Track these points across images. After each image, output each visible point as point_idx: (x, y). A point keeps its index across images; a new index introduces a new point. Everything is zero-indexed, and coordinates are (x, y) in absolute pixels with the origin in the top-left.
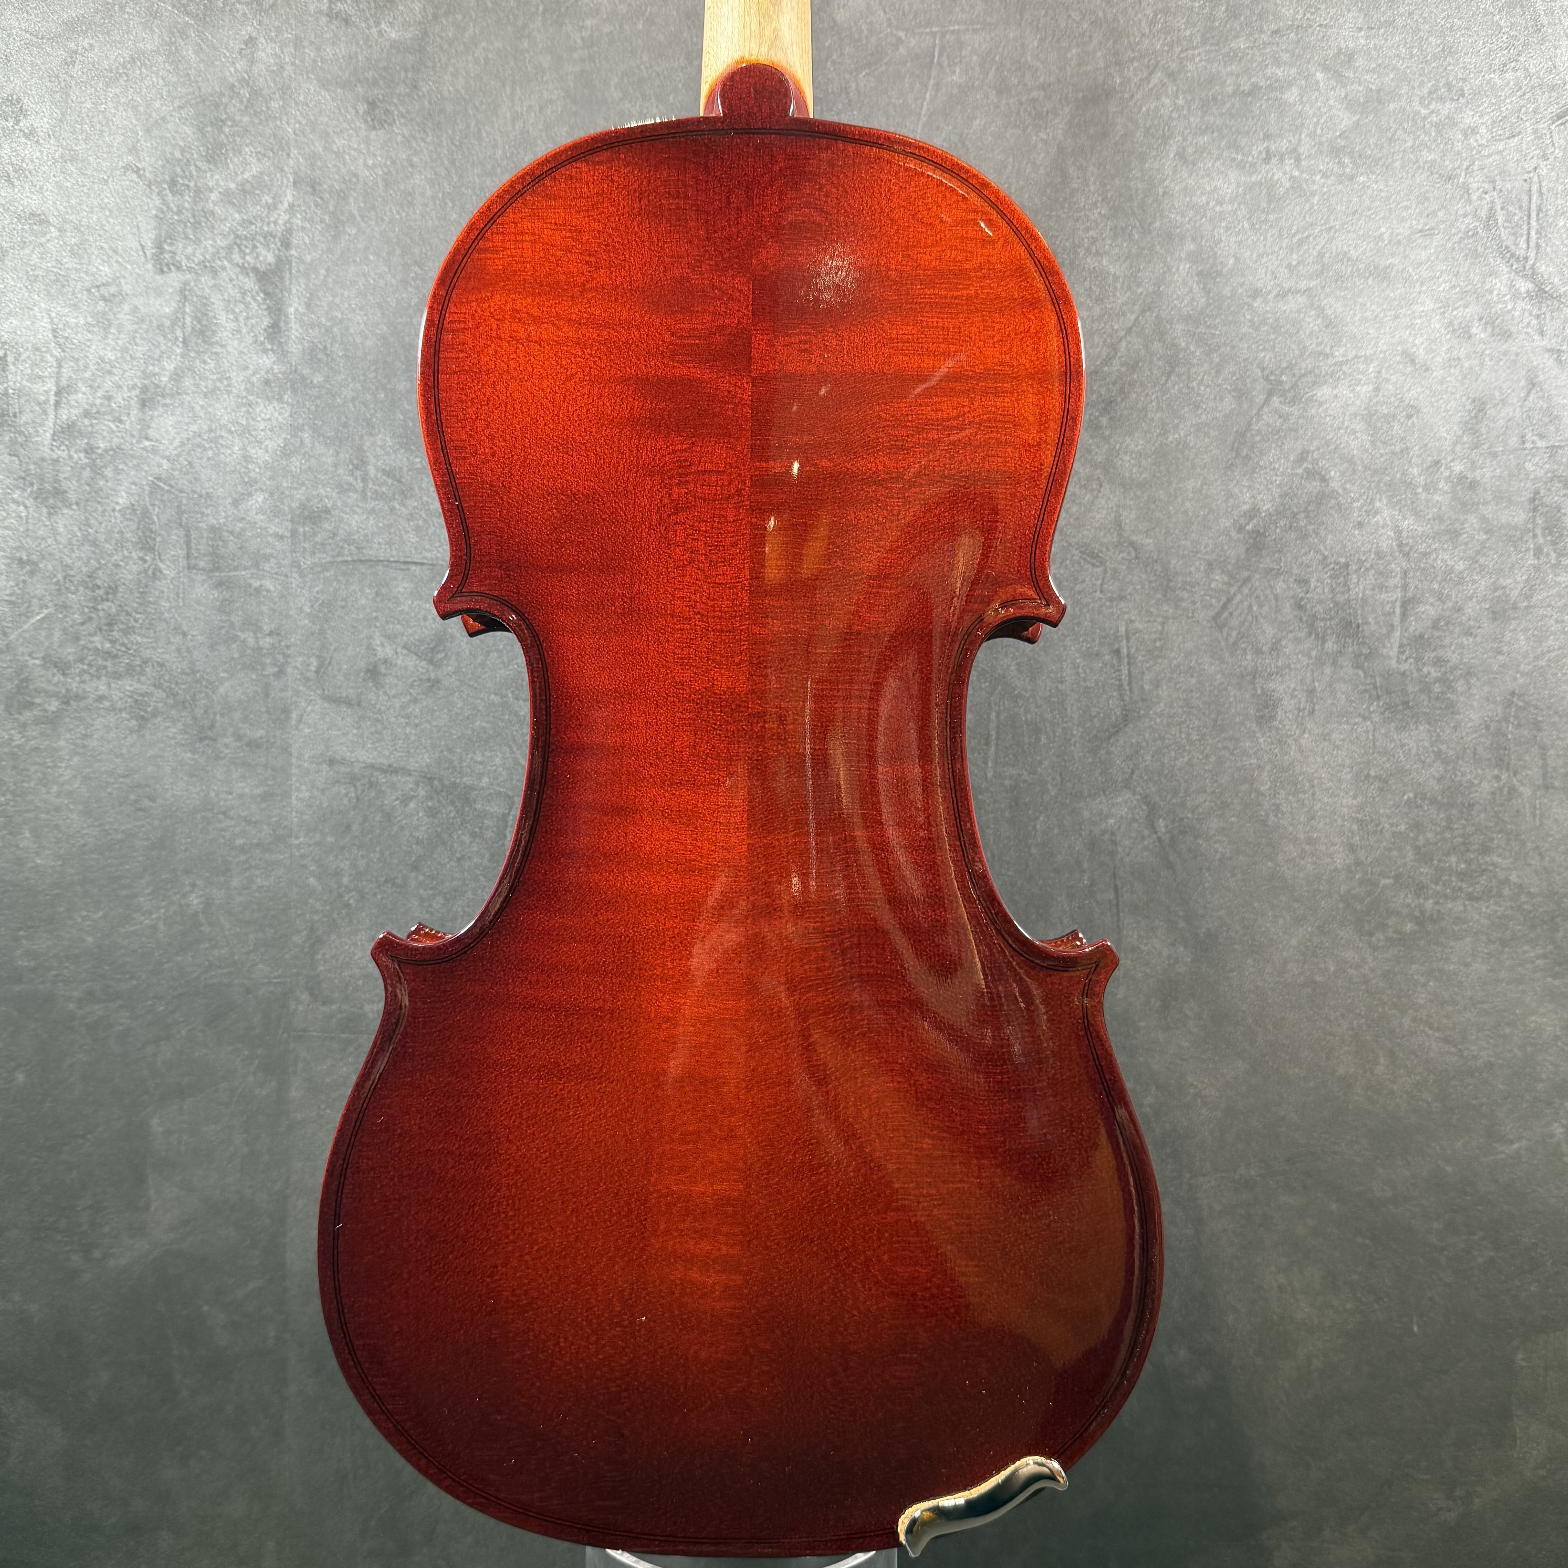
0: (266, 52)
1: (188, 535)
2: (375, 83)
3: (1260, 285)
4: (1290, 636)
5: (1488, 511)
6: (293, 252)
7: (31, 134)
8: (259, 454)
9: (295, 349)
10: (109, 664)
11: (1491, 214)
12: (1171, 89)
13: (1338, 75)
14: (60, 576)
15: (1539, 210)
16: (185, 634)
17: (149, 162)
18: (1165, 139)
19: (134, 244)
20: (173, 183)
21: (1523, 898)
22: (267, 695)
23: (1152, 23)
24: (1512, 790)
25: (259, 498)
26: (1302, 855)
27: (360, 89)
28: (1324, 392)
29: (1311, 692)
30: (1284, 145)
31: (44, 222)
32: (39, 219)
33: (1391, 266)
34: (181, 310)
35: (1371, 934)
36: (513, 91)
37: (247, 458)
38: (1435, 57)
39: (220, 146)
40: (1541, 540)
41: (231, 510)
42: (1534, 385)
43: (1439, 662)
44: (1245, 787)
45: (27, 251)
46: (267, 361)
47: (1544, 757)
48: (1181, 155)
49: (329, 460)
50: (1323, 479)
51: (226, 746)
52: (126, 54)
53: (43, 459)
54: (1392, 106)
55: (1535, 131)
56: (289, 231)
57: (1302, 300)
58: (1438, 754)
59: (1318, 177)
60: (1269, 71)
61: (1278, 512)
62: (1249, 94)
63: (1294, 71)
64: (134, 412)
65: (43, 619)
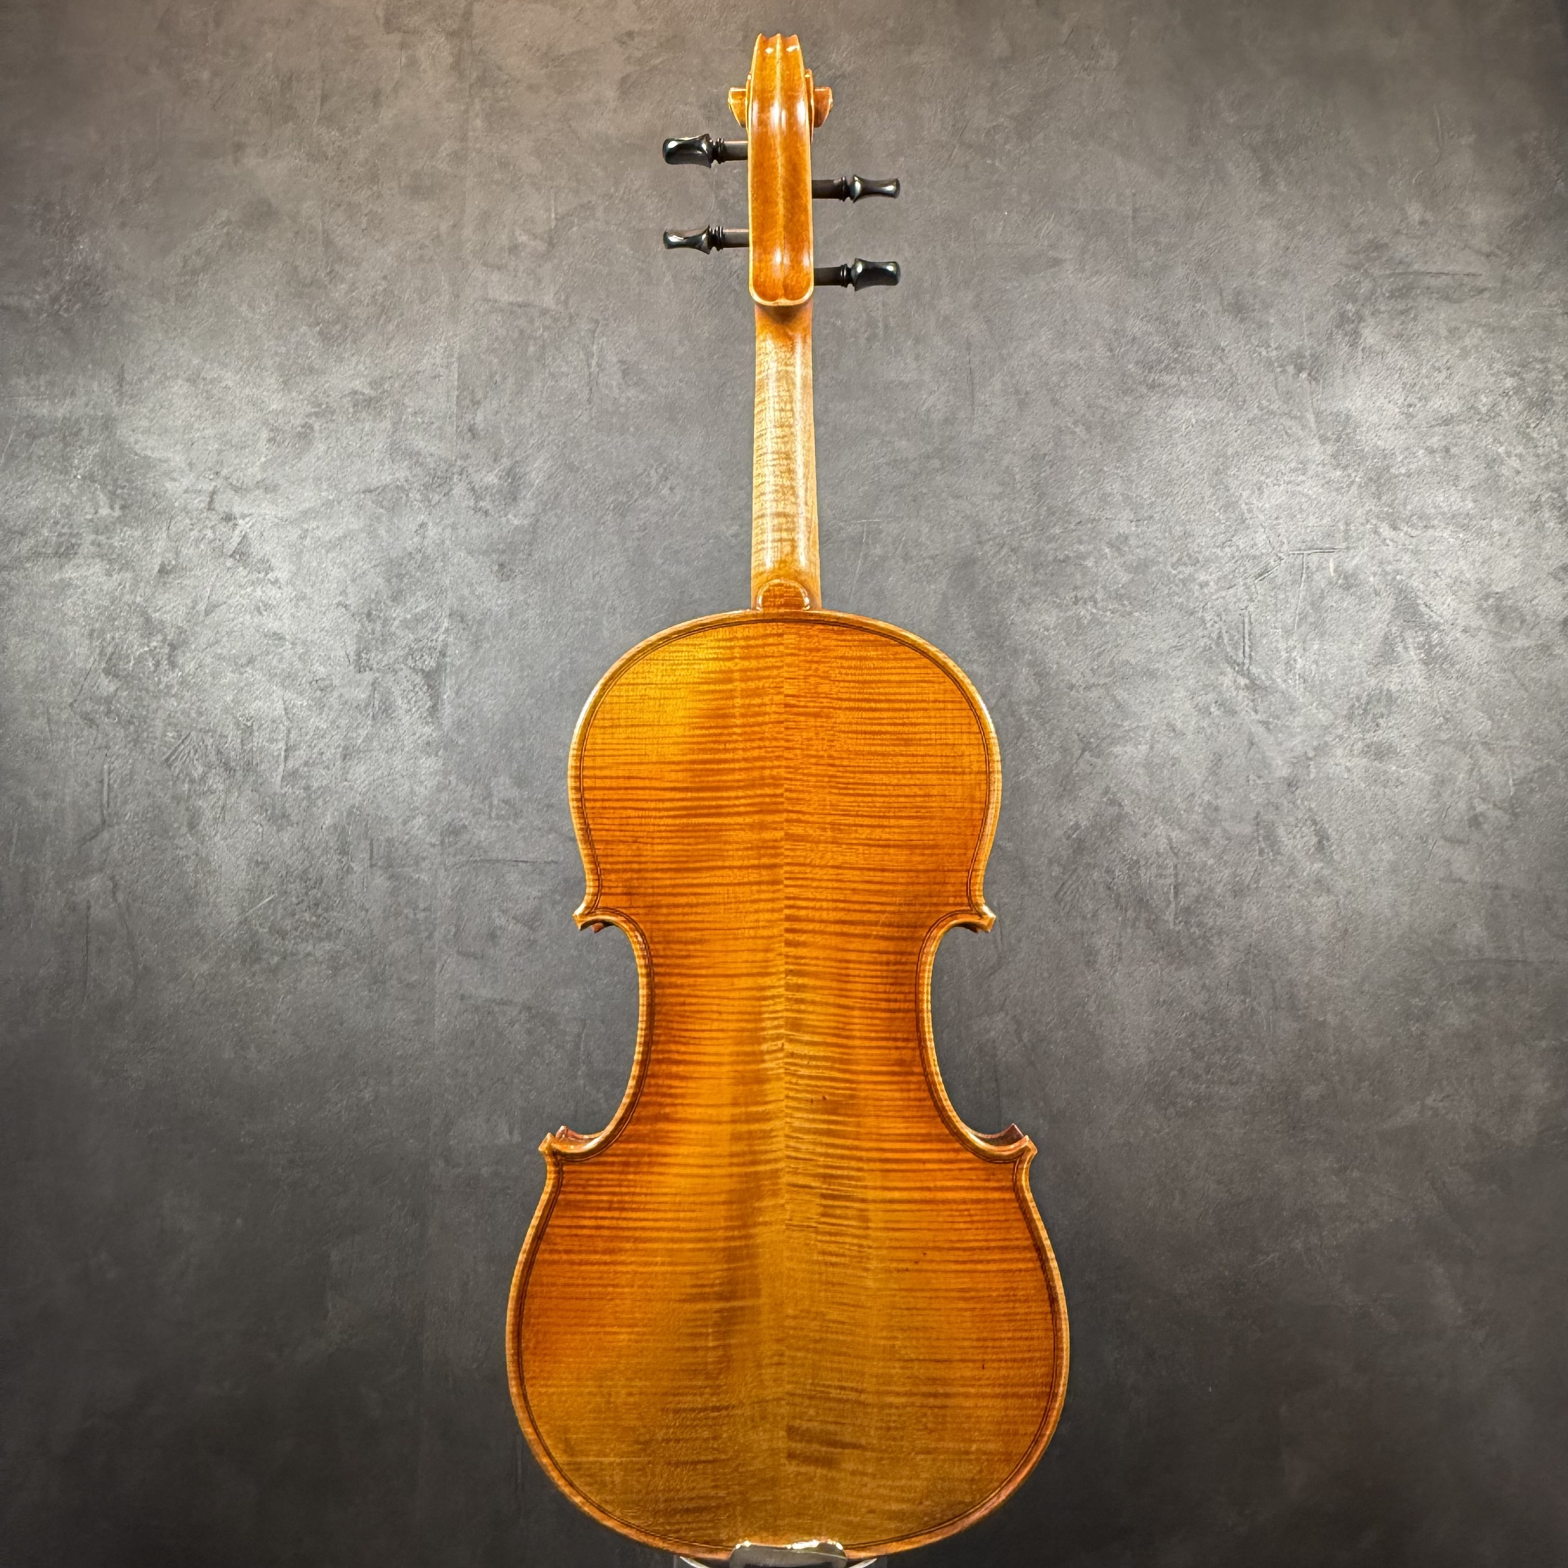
0: (432, 532)
1: (371, 844)
2: (504, 552)
3: (1074, 681)
4: (1104, 908)
5: (1226, 825)
6: (448, 660)
7: (275, 582)
8: (422, 791)
9: (447, 722)
10: (315, 932)
11: (1220, 637)
12: (1014, 559)
13: (1118, 549)
14: (284, 873)
15: (1250, 633)
16: (367, 911)
17: (352, 601)
18: (1011, 589)
19: (342, 653)
20: (369, 614)
21: (1265, 1084)
22: (421, 952)
23: (1000, 518)
24: (1252, 1009)
25: (420, 820)
26: (1118, 1056)
27: (494, 556)
28: (1118, 749)
29: (1120, 945)
30: (1086, 593)
31: (281, 638)
32: (279, 637)
33: (1158, 669)
34: (371, 697)
35: (1166, 1109)
36: (594, 557)
37: (412, 792)
38: (1180, 538)
39: (401, 591)
40: (1263, 845)
41: (400, 827)
42: (1253, 744)
43: (1200, 925)
44: (1079, 1009)
45: (270, 657)
46: (427, 730)
47: (1273, 988)
48: (1021, 600)
49: (469, 794)
50: (1120, 805)
51: (392, 987)
52: (341, 533)
53: (275, 794)
54: (1154, 569)
55: (1245, 584)
56: (446, 645)
57: (1102, 691)
58: (1204, 986)
59: (1108, 613)
60: (1076, 546)
61: (1092, 826)
62: (1064, 561)
63: (1091, 547)
64: (338, 763)
65: (270, 902)
